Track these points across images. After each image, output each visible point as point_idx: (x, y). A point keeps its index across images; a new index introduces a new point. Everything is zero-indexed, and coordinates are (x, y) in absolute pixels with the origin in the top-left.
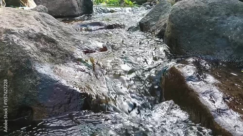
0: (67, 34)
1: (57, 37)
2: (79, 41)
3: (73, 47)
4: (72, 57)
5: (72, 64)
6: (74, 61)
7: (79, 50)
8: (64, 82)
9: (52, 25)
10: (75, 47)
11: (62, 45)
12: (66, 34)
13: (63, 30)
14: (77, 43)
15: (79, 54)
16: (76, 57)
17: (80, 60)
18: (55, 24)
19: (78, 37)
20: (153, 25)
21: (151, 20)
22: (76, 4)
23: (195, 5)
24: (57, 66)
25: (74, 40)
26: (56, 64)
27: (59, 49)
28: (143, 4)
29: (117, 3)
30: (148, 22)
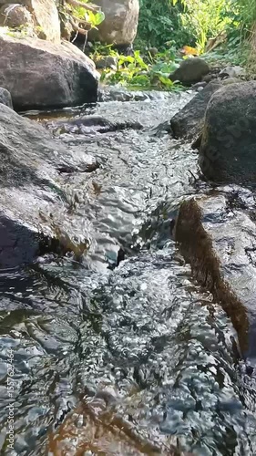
0: (33, 138)
1: (14, 143)
2: (52, 151)
3: (38, 160)
4: (33, 177)
5: (32, 188)
6: (35, 184)
7: (48, 165)
8: (10, 214)
9: (7, 123)
10: (42, 161)
11: (18, 157)
12: (30, 138)
13: (25, 132)
14: (46, 154)
15: (46, 171)
16: (39, 177)
17: (46, 182)
18: (12, 121)
19: (50, 145)
20: (192, 127)
21: (191, 116)
22: (64, 84)
23: (252, 91)
24: (6, 190)
25: (42, 149)
26: (5, 186)
27: (13, 163)
28: (193, 86)
29: (147, 81)
30: (184, 119)
